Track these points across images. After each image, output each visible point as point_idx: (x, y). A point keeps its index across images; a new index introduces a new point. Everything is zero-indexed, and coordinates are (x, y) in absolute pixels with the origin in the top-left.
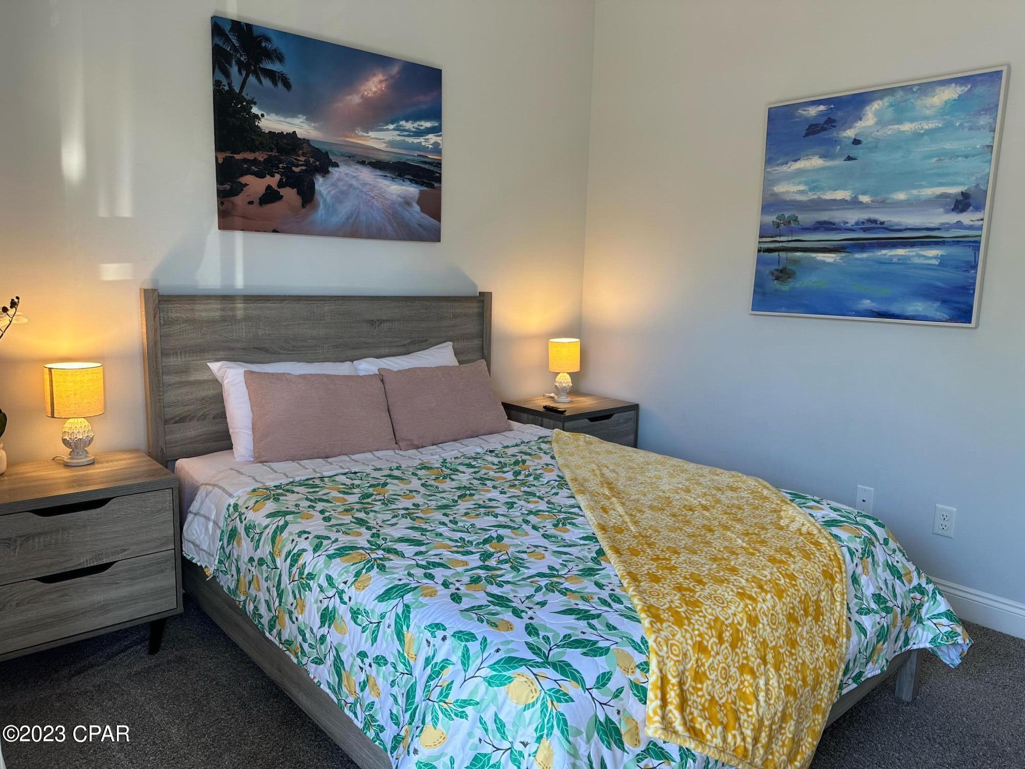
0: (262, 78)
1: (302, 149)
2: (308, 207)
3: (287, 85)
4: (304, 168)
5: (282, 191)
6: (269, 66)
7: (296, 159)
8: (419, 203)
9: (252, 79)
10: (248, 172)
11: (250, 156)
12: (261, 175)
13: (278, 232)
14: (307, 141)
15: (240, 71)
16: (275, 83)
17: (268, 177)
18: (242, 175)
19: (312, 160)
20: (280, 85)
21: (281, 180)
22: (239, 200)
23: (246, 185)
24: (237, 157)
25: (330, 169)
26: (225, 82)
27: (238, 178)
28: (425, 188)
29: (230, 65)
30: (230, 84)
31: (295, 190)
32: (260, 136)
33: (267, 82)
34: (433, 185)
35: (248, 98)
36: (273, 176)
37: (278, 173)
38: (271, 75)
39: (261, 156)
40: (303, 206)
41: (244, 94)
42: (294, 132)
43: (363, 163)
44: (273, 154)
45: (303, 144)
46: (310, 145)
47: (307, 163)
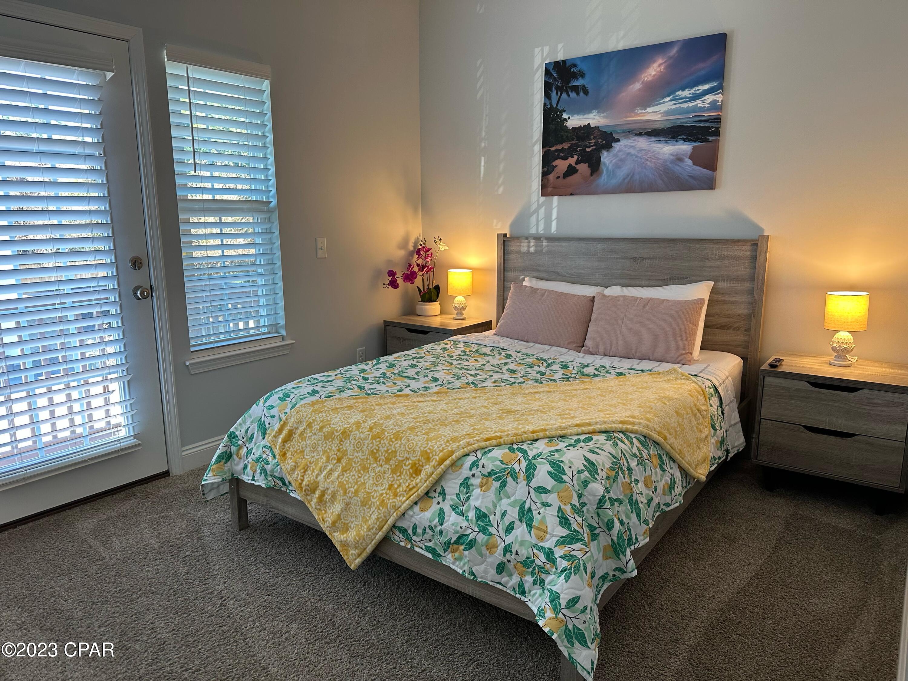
0: (570, 93)
1: (593, 134)
2: (594, 176)
3: (586, 92)
4: (594, 147)
5: (578, 167)
6: (575, 83)
7: (589, 143)
8: (690, 158)
9: (564, 96)
10: (558, 158)
11: (559, 147)
12: (565, 158)
13: (573, 195)
14: (597, 128)
15: (557, 93)
16: (578, 94)
17: (570, 158)
18: (554, 161)
19: (600, 140)
20: (581, 94)
21: (578, 159)
22: (551, 177)
23: (557, 166)
24: (552, 149)
25: (613, 144)
26: (548, 103)
27: (551, 163)
28: (699, 144)
29: (552, 91)
30: (551, 104)
31: (587, 164)
32: (566, 132)
33: (573, 95)
34: (708, 139)
35: (560, 109)
36: (573, 157)
37: (576, 155)
38: (576, 89)
39: (566, 146)
40: (592, 175)
41: (558, 107)
42: (589, 124)
43: (640, 134)
44: (574, 142)
45: (594, 131)
46: (599, 130)
47: (596, 144)
